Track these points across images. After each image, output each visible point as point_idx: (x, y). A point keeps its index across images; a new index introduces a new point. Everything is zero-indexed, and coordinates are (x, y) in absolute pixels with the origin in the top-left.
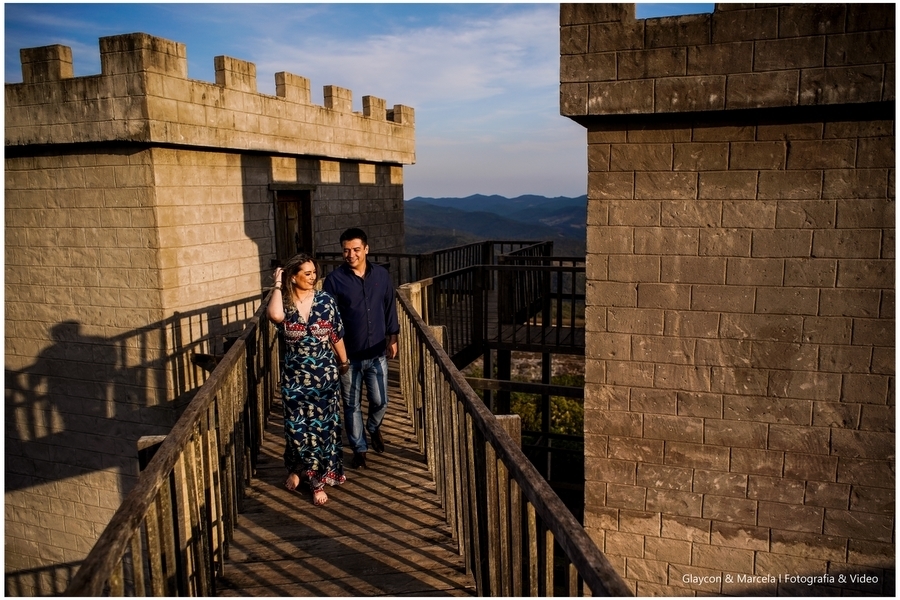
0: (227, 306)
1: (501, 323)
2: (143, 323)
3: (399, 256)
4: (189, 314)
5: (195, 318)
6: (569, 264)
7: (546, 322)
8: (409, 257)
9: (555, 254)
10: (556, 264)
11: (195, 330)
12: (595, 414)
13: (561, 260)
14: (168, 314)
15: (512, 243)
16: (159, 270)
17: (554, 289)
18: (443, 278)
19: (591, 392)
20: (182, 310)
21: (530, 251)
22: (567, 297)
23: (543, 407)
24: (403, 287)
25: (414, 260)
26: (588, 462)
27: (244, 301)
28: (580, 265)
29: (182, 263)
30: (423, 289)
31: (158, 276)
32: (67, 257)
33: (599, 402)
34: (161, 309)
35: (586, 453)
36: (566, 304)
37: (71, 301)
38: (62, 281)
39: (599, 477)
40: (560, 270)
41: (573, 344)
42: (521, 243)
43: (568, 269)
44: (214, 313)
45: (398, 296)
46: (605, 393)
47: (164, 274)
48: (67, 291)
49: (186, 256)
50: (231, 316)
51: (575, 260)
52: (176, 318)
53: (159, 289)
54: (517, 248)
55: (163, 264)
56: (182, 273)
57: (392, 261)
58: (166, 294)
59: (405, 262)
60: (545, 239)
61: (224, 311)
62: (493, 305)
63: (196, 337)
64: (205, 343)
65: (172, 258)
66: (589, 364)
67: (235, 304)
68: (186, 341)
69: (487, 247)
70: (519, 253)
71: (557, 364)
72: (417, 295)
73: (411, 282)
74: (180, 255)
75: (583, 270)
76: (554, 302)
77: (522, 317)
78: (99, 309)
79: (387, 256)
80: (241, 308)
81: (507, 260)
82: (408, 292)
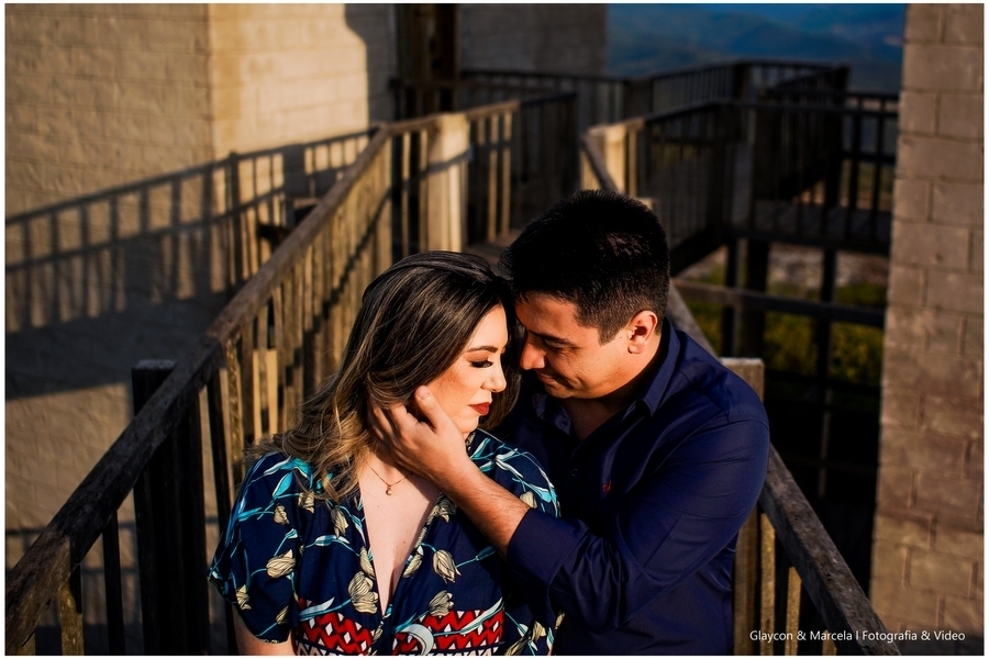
0: (313, 145)
1: (757, 195)
2: (179, 167)
3: (595, 80)
4: (253, 156)
5: (263, 163)
6: (873, 105)
7: (832, 197)
8: (611, 81)
9: (853, 87)
10: (853, 103)
11: (262, 178)
12: (903, 357)
13: (861, 97)
14: (221, 154)
15: (782, 66)
16: (208, 87)
17: (847, 144)
18: (662, 120)
19: (898, 319)
20: (242, 148)
21: (811, 81)
22: (868, 158)
23: (822, 337)
24: (594, 131)
25: (618, 90)
26: (886, 435)
27: (342, 139)
28: (890, 107)
29: (246, 77)
30: (627, 138)
31: (209, 97)
32: (70, 60)
33: (909, 336)
34: (210, 148)
35: (885, 419)
36: (867, 168)
37: (74, 132)
38: (62, 99)
39: (903, 461)
40: (859, 115)
41: (873, 237)
42: (797, 67)
43: (871, 114)
44: (293, 156)
45: (584, 146)
46: (921, 323)
47: (217, 96)
48: (69, 114)
49: (253, 68)
50: (321, 159)
51: (884, 98)
52: (233, 162)
53: (209, 119)
54: (790, 74)
55: (216, 77)
56: (247, 93)
57: (584, 88)
58: (219, 128)
59: (604, 89)
60: (835, 61)
61: (308, 154)
62: (743, 167)
63: (264, 187)
64: (276, 201)
65: (230, 71)
66: (897, 273)
67: (328, 142)
68: (247, 194)
69: (740, 71)
70: (793, 83)
71: (848, 267)
72: (617, 145)
73: (612, 121)
74: (244, 65)
75: (894, 116)
76: (847, 165)
77: (788, 189)
78: (115, 146)
79: (575, 79)
80: (336, 148)
81: (770, 93)
82: (602, 142)
